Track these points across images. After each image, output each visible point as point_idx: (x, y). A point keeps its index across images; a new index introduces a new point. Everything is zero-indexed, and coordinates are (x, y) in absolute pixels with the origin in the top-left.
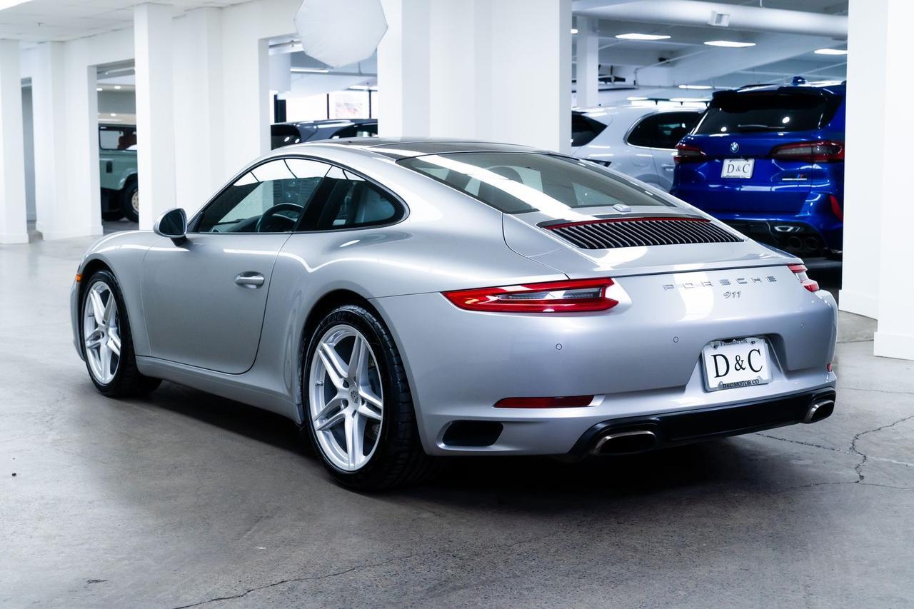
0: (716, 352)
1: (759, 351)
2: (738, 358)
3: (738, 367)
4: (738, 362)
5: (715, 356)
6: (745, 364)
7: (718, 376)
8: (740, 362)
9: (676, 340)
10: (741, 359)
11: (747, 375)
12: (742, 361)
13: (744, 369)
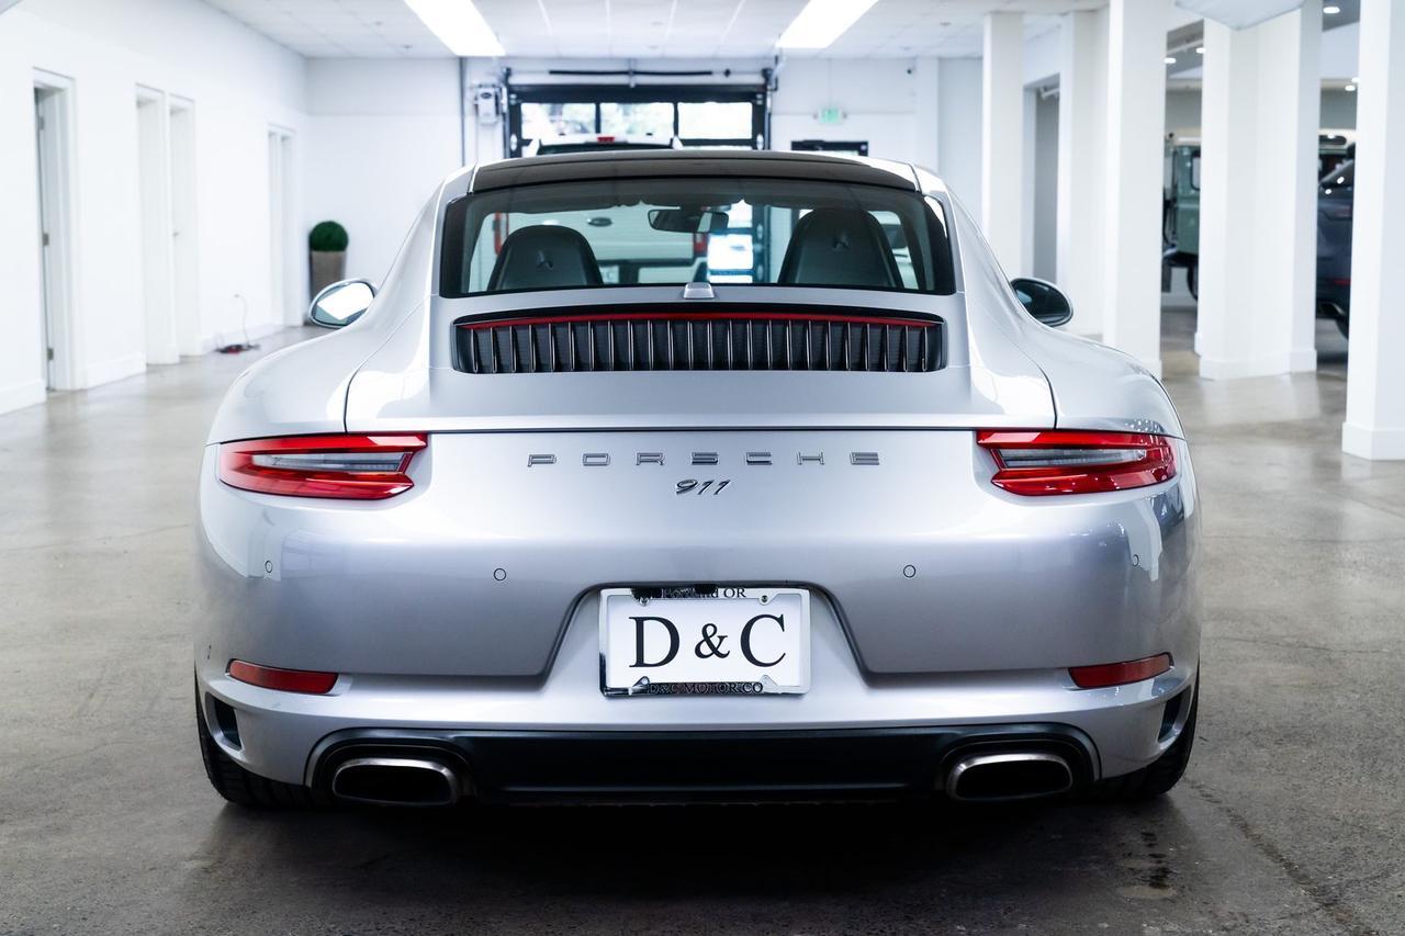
1: (780, 621)
2: (710, 631)
3: (705, 649)
4: (707, 639)
9: (500, 575)
10: (719, 633)
11: (733, 669)
12: (722, 638)
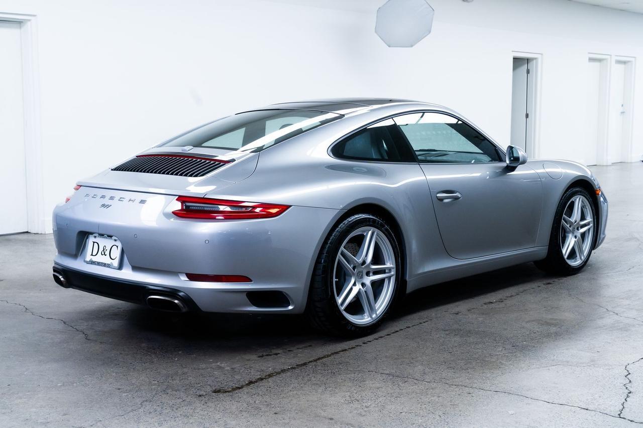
0: (95, 240)
1: (117, 247)
5: (94, 242)
6: (107, 253)
7: (92, 255)
8: (105, 250)
13: (106, 255)
